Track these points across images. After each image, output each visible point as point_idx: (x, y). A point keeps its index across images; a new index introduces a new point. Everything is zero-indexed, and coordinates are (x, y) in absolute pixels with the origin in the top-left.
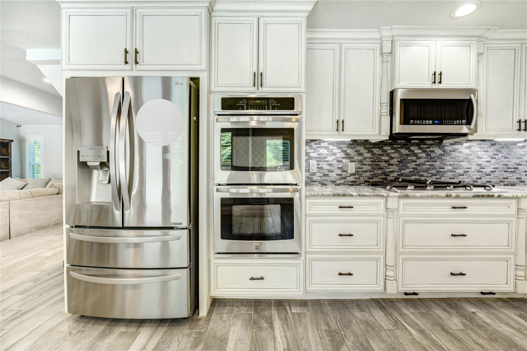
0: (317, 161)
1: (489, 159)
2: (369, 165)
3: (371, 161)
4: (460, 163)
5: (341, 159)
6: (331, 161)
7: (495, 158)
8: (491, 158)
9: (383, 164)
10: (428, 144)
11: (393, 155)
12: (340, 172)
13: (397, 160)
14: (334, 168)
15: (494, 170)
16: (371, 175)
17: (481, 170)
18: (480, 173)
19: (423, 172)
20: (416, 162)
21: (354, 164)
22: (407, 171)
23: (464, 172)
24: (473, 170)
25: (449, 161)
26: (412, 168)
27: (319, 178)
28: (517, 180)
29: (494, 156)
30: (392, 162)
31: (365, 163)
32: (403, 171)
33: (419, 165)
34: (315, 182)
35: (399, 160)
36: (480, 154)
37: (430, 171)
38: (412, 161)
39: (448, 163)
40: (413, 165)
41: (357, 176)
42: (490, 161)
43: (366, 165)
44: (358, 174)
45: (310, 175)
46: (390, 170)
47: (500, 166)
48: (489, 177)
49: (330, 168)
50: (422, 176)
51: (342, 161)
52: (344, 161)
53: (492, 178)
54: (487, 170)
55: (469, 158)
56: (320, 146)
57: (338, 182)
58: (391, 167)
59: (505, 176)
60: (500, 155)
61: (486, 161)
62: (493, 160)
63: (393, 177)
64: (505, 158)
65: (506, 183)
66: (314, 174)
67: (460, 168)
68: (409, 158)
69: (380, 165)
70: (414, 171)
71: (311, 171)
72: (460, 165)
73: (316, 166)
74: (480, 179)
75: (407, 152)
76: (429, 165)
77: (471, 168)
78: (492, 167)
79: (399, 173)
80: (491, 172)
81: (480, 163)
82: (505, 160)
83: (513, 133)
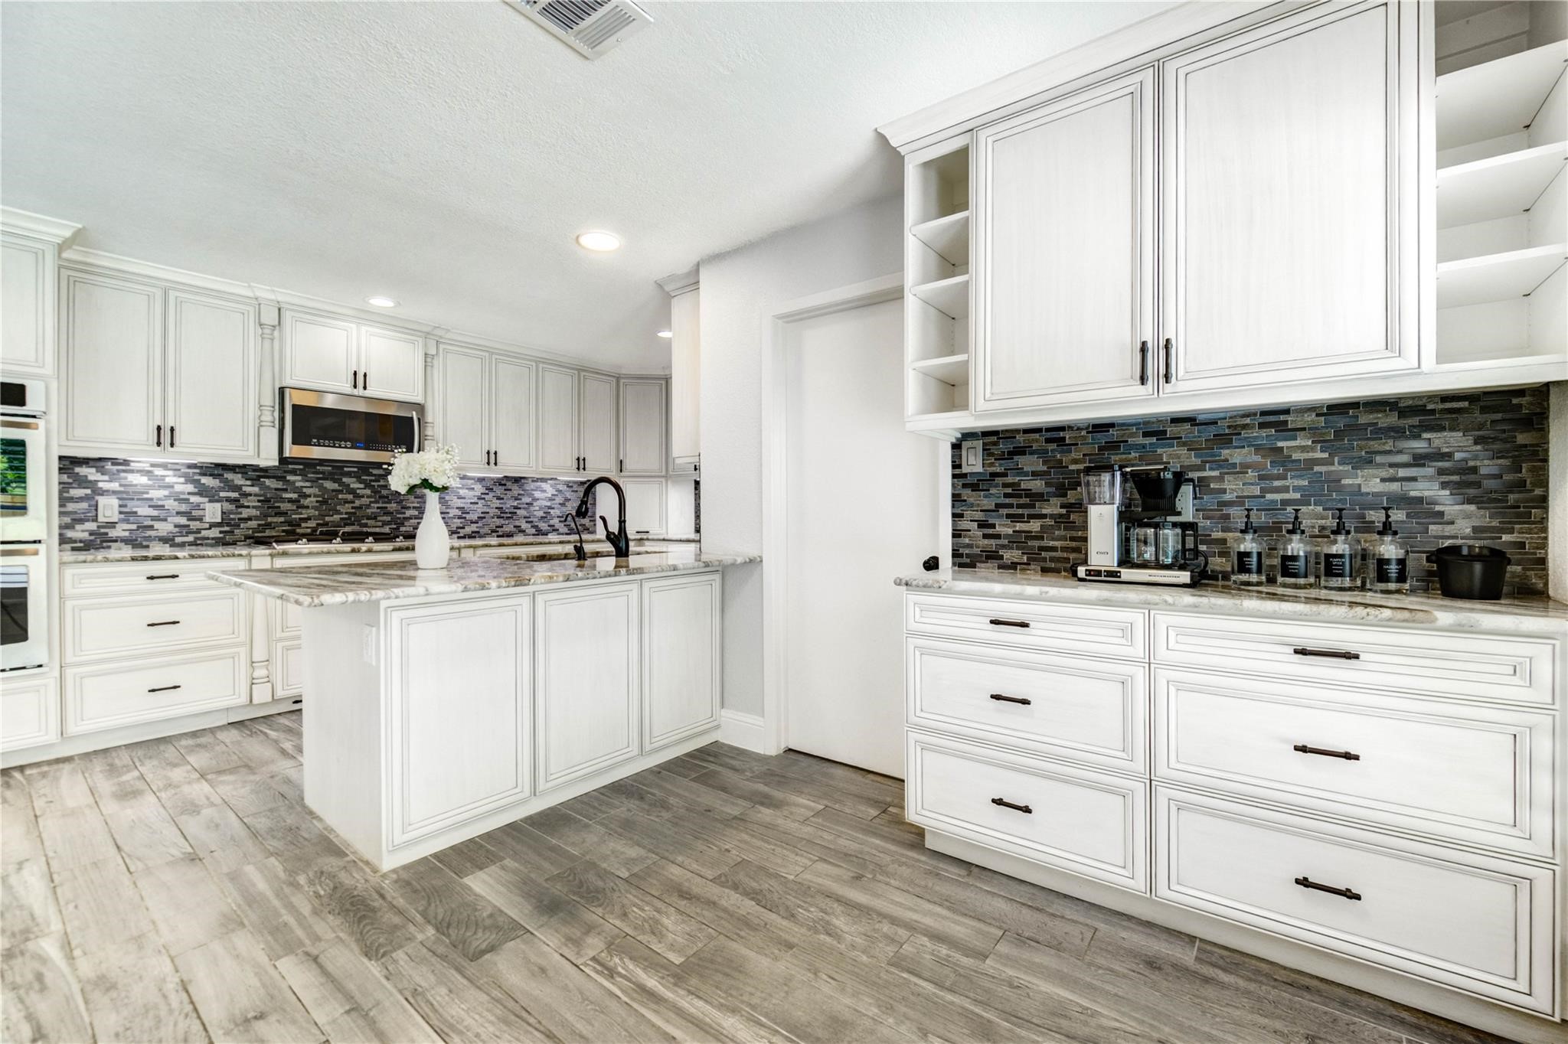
0: (120, 499)
1: (475, 500)
2: (254, 507)
3: (259, 501)
5: (187, 497)
6: (159, 499)
7: (484, 499)
8: (478, 499)
9: (285, 506)
10: (375, 475)
11: (307, 491)
12: (183, 521)
13: (315, 499)
14: (167, 513)
15: (483, 515)
16: (259, 525)
17: (464, 515)
18: (463, 520)
19: (368, 519)
20: (354, 502)
21: (218, 506)
22: (337, 517)
24: (451, 515)
25: (413, 503)
26: (346, 513)
27: (127, 534)
28: (515, 529)
29: (483, 496)
30: (306, 502)
31: (246, 504)
32: (327, 519)
33: (360, 508)
34: (116, 541)
35: (320, 499)
36: (462, 492)
37: (379, 518)
38: (346, 502)
39: (411, 505)
40: (348, 508)
41: (226, 529)
42: (477, 503)
43: (248, 507)
44: (228, 525)
45: (98, 527)
46: (302, 516)
47: (493, 512)
48: (476, 525)
49: (155, 513)
50: (366, 525)
51: (188, 500)
52: (194, 499)
53: (480, 527)
54: (474, 517)
56: (128, 468)
57: (178, 540)
58: (303, 512)
59: (498, 524)
60: (491, 494)
61: (471, 503)
62: (481, 502)
63: (307, 528)
64: (499, 498)
65: (500, 533)
66: (112, 525)
68: (340, 496)
69: (279, 507)
70: (349, 519)
71: (101, 519)
73: (116, 509)
74: (463, 528)
75: (336, 486)
76: (378, 508)
77: (448, 513)
78: (480, 511)
79: (321, 522)
80: (478, 518)
81: (462, 505)
82: (498, 501)
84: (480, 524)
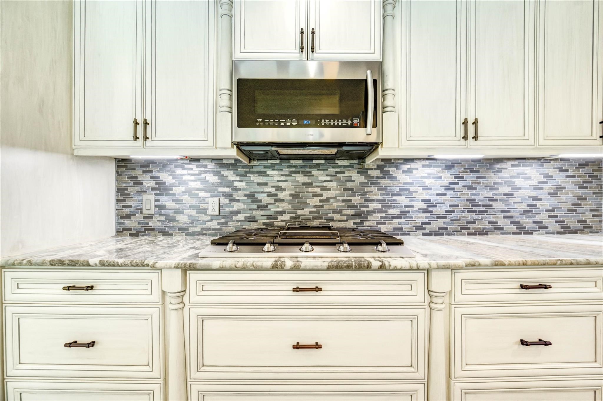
0: (156, 195)
1: (443, 191)
2: (242, 201)
3: (246, 195)
4: (394, 198)
5: (197, 192)
6: (179, 195)
7: (453, 189)
8: (446, 189)
9: (265, 200)
10: (340, 167)
11: (283, 185)
12: (194, 213)
13: (289, 193)
14: (184, 206)
15: (451, 209)
16: (246, 218)
17: (430, 209)
18: (429, 215)
19: (333, 212)
20: (321, 195)
21: (217, 199)
22: (306, 211)
23: (401, 212)
24: (415, 209)
25: (376, 195)
26: (315, 207)
27: (159, 224)
28: (490, 226)
29: (452, 186)
30: (281, 195)
31: (236, 198)
32: (299, 212)
33: (327, 200)
34: (153, 229)
35: (293, 193)
36: (428, 182)
37: (344, 212)
38: (315, 195)
39: (375, 198)
40: (316, 201)
41: (223, 221)
42: (445, 195)
43: (238, 201)
44: (224, 217)
45: (144, 218)
46: (278, 210)
47: (462, 203)
48: (444, 220)
49: (177, 206)
50: (332, 219)
51: (198, 195)
52: (202, 194)
53: (448, 223)
54: (440, 210)
55: (408, 189)
57: (191, 230)
58: (280, 205)
59: (469, 219)
60: (462, 184)
61: (438, 195)
62: (450, 193)
63: (283, 221)
64: (470, 188)
65: (472, 230)
66: (150, 217)
67: (394, 207)
68: (310, 190)
69: (261, 201)
70: (317, 212)
71: (145, 212)
72: (394, 200)
73: (153, 203)
74: (429, 223)
75: (306, 179)
76: (343, 201)
77: (412, 206)
78: (448, 203)
79: (294, 215)
80: (446, 211)
81: (428, 197)
82: (469, 192)
83: (457, 143)
84: (448, 220)
